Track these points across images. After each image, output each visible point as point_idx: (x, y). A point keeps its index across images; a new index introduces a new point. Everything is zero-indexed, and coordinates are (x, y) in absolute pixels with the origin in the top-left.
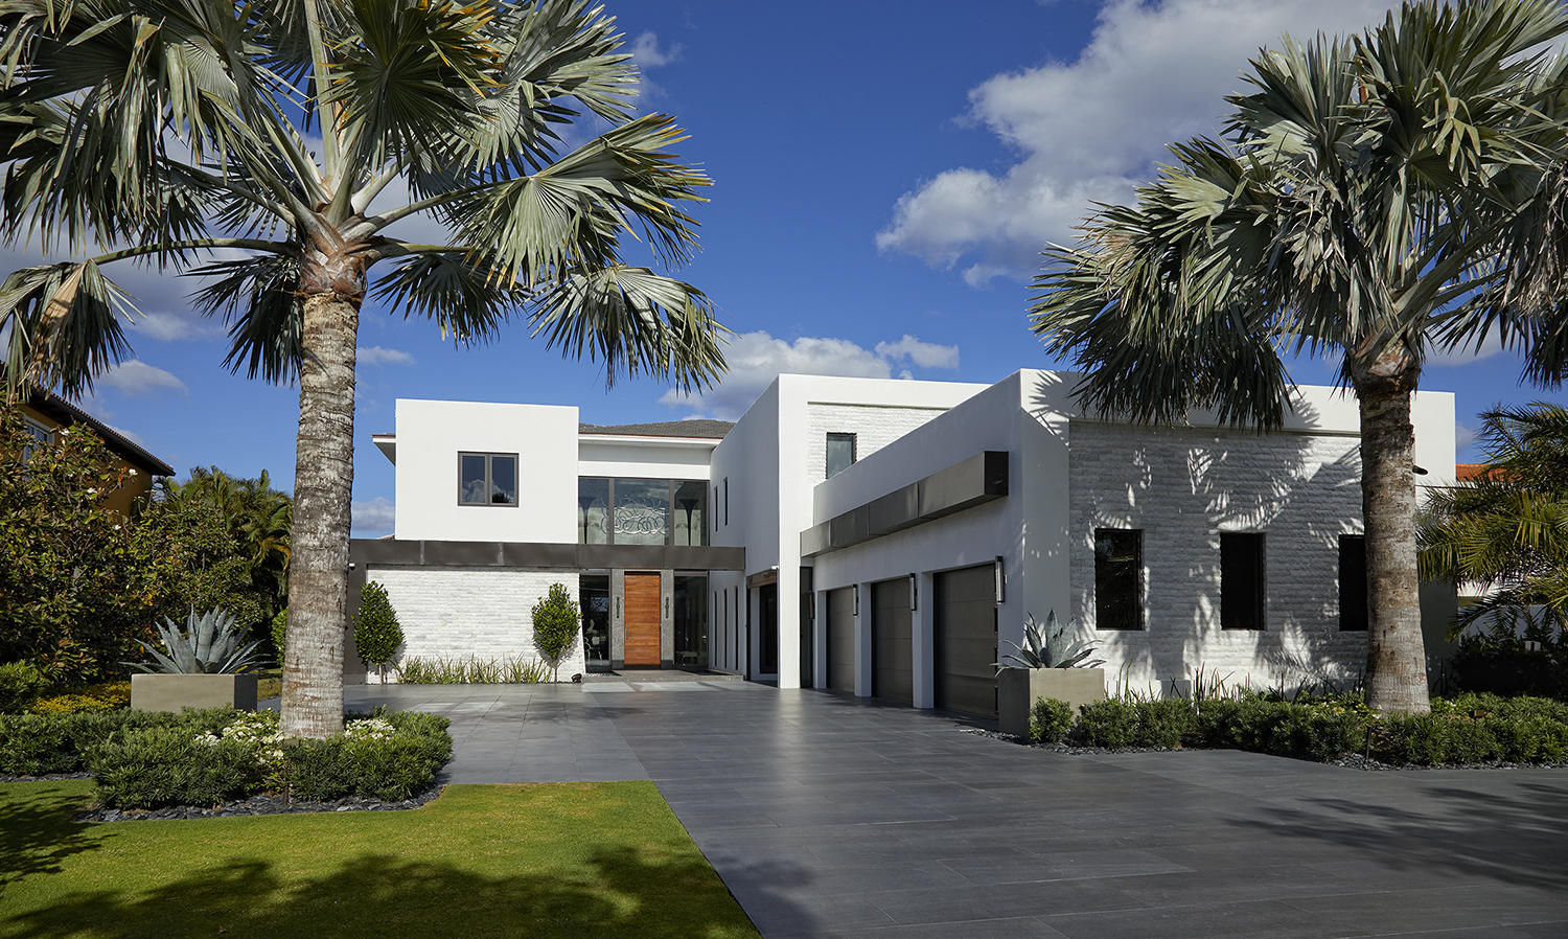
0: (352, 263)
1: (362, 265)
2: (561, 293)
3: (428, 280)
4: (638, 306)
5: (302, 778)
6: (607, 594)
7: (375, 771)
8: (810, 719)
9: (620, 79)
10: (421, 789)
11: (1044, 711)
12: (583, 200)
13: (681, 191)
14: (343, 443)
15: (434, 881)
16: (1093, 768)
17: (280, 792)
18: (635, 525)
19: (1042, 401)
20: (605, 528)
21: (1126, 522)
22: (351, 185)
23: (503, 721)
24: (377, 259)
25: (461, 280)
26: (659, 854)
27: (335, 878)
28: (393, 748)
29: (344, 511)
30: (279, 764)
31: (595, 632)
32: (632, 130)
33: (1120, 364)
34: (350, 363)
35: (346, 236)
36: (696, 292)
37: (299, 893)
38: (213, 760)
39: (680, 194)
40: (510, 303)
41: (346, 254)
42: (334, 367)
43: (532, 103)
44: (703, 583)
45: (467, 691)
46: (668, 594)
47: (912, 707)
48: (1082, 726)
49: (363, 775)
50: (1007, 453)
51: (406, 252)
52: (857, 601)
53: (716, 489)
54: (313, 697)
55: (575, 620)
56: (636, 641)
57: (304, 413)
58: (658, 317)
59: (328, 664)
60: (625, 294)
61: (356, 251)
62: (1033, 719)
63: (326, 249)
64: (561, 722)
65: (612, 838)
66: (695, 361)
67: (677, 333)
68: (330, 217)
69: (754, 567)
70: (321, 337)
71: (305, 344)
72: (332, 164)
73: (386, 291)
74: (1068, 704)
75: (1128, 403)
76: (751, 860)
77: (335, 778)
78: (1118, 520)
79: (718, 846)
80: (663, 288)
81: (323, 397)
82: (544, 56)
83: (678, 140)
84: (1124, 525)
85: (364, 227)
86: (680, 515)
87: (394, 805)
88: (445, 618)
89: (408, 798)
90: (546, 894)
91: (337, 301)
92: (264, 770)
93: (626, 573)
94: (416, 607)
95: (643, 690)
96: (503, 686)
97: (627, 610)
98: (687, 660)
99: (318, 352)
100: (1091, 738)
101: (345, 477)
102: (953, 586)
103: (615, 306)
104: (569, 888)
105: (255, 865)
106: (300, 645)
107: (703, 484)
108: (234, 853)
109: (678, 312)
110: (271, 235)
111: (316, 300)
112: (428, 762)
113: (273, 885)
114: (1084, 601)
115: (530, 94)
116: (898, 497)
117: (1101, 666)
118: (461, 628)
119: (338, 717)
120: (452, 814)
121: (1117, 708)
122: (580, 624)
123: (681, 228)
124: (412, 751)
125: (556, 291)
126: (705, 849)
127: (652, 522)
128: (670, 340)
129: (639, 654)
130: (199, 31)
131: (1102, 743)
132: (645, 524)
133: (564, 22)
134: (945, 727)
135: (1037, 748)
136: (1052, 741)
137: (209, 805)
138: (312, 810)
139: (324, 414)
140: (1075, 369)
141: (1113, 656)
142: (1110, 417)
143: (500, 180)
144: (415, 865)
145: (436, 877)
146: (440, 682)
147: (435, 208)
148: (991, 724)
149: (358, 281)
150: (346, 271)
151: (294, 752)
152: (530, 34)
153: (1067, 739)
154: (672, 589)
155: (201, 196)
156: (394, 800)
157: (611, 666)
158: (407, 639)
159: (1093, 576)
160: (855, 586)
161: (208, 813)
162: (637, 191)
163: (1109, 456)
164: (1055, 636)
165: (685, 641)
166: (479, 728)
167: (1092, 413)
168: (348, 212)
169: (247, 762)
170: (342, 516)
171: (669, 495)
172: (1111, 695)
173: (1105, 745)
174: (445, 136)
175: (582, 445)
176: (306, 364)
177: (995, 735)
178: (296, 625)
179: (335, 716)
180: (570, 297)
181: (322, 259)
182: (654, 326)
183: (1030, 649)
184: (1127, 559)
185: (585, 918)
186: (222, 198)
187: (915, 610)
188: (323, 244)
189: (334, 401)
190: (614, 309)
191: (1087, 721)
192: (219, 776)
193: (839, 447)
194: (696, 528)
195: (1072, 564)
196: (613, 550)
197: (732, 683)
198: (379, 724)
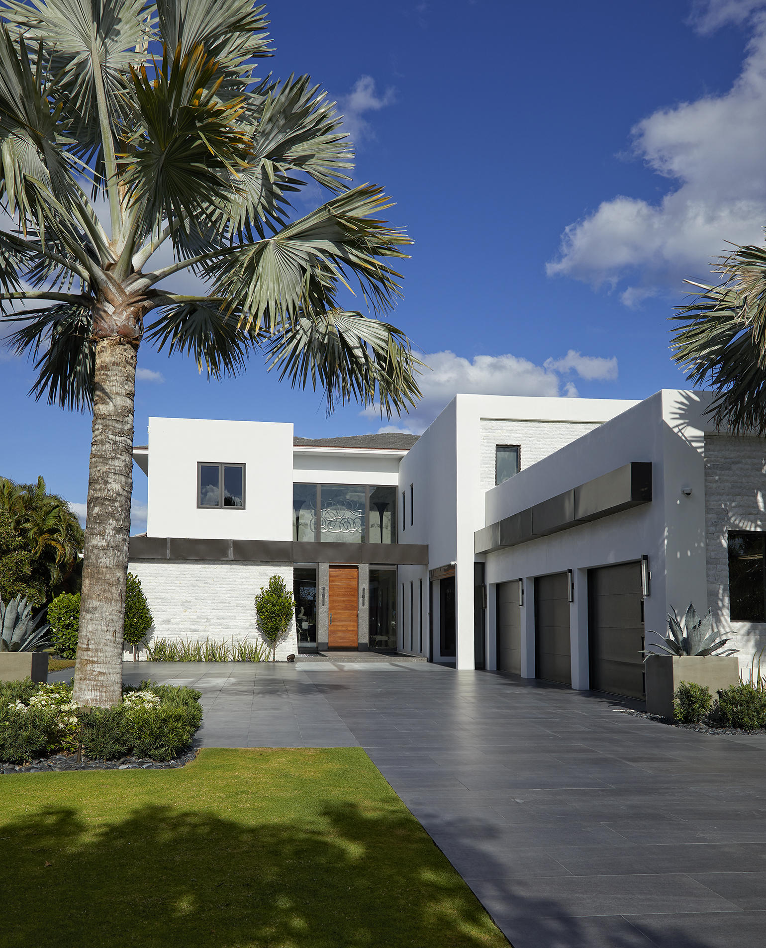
0: (132, 312)
1: (140, 313)
2: (290, 334)
3: (188, 325)
4: (351, 344)
5: (93, 740)
6: (314, 585)
7: (149, 735)
8: (483, 697)
9: (339, 155)
10: (183, 750)
11: (686, 695)
12: (313, 259)
13: (389, 249)
14: (125, 461)
15: (203, 828)
16: (730, 747)
17: (74, 753)
18: (338, 524)
19: (682, 417)
20: (313, 527)
21: (756, 526)
22: (133, 247)
23: (236, 694)
24: (151, 308)
25: (212, 323)
26: (375, 809)
27: (128, 823)
28: (163, 715)
29: (126, 517)
30: (74, 728)
31: (305, 617)
32: (350, 199)
33: (749, 384)
34: (131, 395)
35: (129, 290)
36: (396, 331)
37: (102, 834)
38: (25, 725)
39: (387, 252)
40: (250, 342)
41: (128, 305)
42: (119, 398)
43: (272, 179)
44: (392, 576)
45: (203, 668)
46: (364, 585)
47: (570, 688)
48: (720, 709)
49: (140, 738)
50: (651, 463)
51: (173, 302)
52: (523, 593)
53: (404, 494)
54: (99, 672)
55: (290, 608)
56: (339, 626)
57: (96, 436)
58: (367, 353)
59: (112, 644)
60: (340, 333)
61: (135, 302)
62: (677, 701)
63: (113, 301)
64: (284, 696)
65: (337, 795)
66: (396, 390)
67: (381, 366)
68: (116, 274)
69: (436, 562)
70: (109, 373)
71: (96, 379)
72: (117, 231)
73: (155, 334)
74: (707, 689)
75: (756, 419)
76: (448, 817)
77: (117, 740)
78: (750, 523)
79: (420, 804)
80: (370, 329)
81: (111, 423)
82: (281, 138)
83: (386, 207)
84: (755, 527)
85: (141, 283)
86: (374, 516)
87: (163, 764)
88: (186, 605)
89: (173, 758)
90: (291, 840)
91: (121, 344)
92: (62, 734)
93: (330, 567)
94: (163, 595)
95: (346, 669)
96: (231, 664)
97: (331, 599)
98: (380, 643)
99: (107, 387)
100: (728, 720)
101: (127, 489)
102: (605, 582)
103: (333, 344)
104: (307, 836)
105: (63, 811)
106: (90, 628)
107: (392, 490)
108: (45, 802)
109: (383, 349)
110: (69, 289)
111: (105, 343)
112: (188, 728)
113: (81, 828)
114: (720, 596)
115: (270, 171)
116: (557, 502)
117: (735, 655)
118: (198, 614)
119: (118, 689)
120: (208, 773)
121: (750, 693)
122: (294, 610)
123: (389, 281)
124: (178, 718)
125: (287, 332)
126: (411, 807)
127: (351, 522)
128: (376, 372)
129: (342, 638)
130: (21, 125)
131: (738, 725)
132: (345, 523)
133: (297, 109)
134: (600, 707)
135: (681, 728)
136: (694, 723)
137: (20, 762)
138: (99, 767)
139: (111, 437)
140: (710, 389)
141: (745, 645)
142: (741, 431)
143: (246, 242)
144: (186, 814)
145: (204, 824)
146: (181, 660)
147: (194, 265)
148: (640, 706)
149: (137, 327)
150: (128, 319)
151: (87, 718)
152: (270, 120)
153: (706, 720)
154: (368, 580)
155: (16, 256)
156: (162, 760)
157: (318, 647)
158: (156, 623)
159: (726, 573)
160: (521, 580)
161: (20, 769)
162: (354, 252)
163: (740, 465)
164: (695, 627)
165: (377, 625)
166: (218, 701)
167: (725, 427)
168: (130, 270)
169: (50, 727)
170: (124, 521)
171: (365, 498)
172: (745, 681)
173: (741, 726)
174: (205, 205)
175: (296, 456)
176: (98, 396)
177: (644, 715)
178: (88, 611)
179: (116, 688)
180: (298, 337)
181: (110, 309)
182: (363, 360)
183: (672, 638)
184: (757, 557)
185: (323, 860)
186: (32, 259)
187: (572, 601)
188: (110, 296)
189: (119, 426)
190: (333, 347)
191: (724, 704)
192: (29, 737)
193: (506, 456)
194: (387, 527)
195: (708, 562)
196: (320, 548)
197: (418, 663)
198: (148, 696)
